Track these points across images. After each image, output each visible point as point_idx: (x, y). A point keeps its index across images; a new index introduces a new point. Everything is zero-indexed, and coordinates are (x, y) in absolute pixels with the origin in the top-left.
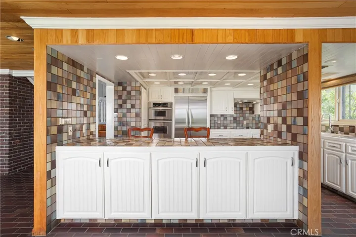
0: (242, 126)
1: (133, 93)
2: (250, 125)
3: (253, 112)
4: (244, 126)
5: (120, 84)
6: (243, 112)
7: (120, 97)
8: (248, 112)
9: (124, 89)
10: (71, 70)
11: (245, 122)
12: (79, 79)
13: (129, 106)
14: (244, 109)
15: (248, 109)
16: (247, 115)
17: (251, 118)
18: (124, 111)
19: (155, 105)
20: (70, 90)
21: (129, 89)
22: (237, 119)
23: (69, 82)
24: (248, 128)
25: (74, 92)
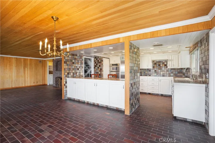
0: (160, 75)
1: (100, 61)
2: (165, 75)
3: (167, 67)
4: (162, 75)
5: (95, 58)
6: (160, 67)
7: (95, 63)
8: (163, 67)
9: (97, 59)
10: (72, 57)
11: (162, 73)
12: (75, 59)
13: (98, 66)
14: (161, 65)
15: (164, 65)
16: (163, 69)
17: (166, 71)
18: (97, 68)
19: (113, 65)
20: (72, 62)
21: (98, 59)
22: (157, 71)
23: (71, 60)
24: (164, 76)
25: (73, 63)
